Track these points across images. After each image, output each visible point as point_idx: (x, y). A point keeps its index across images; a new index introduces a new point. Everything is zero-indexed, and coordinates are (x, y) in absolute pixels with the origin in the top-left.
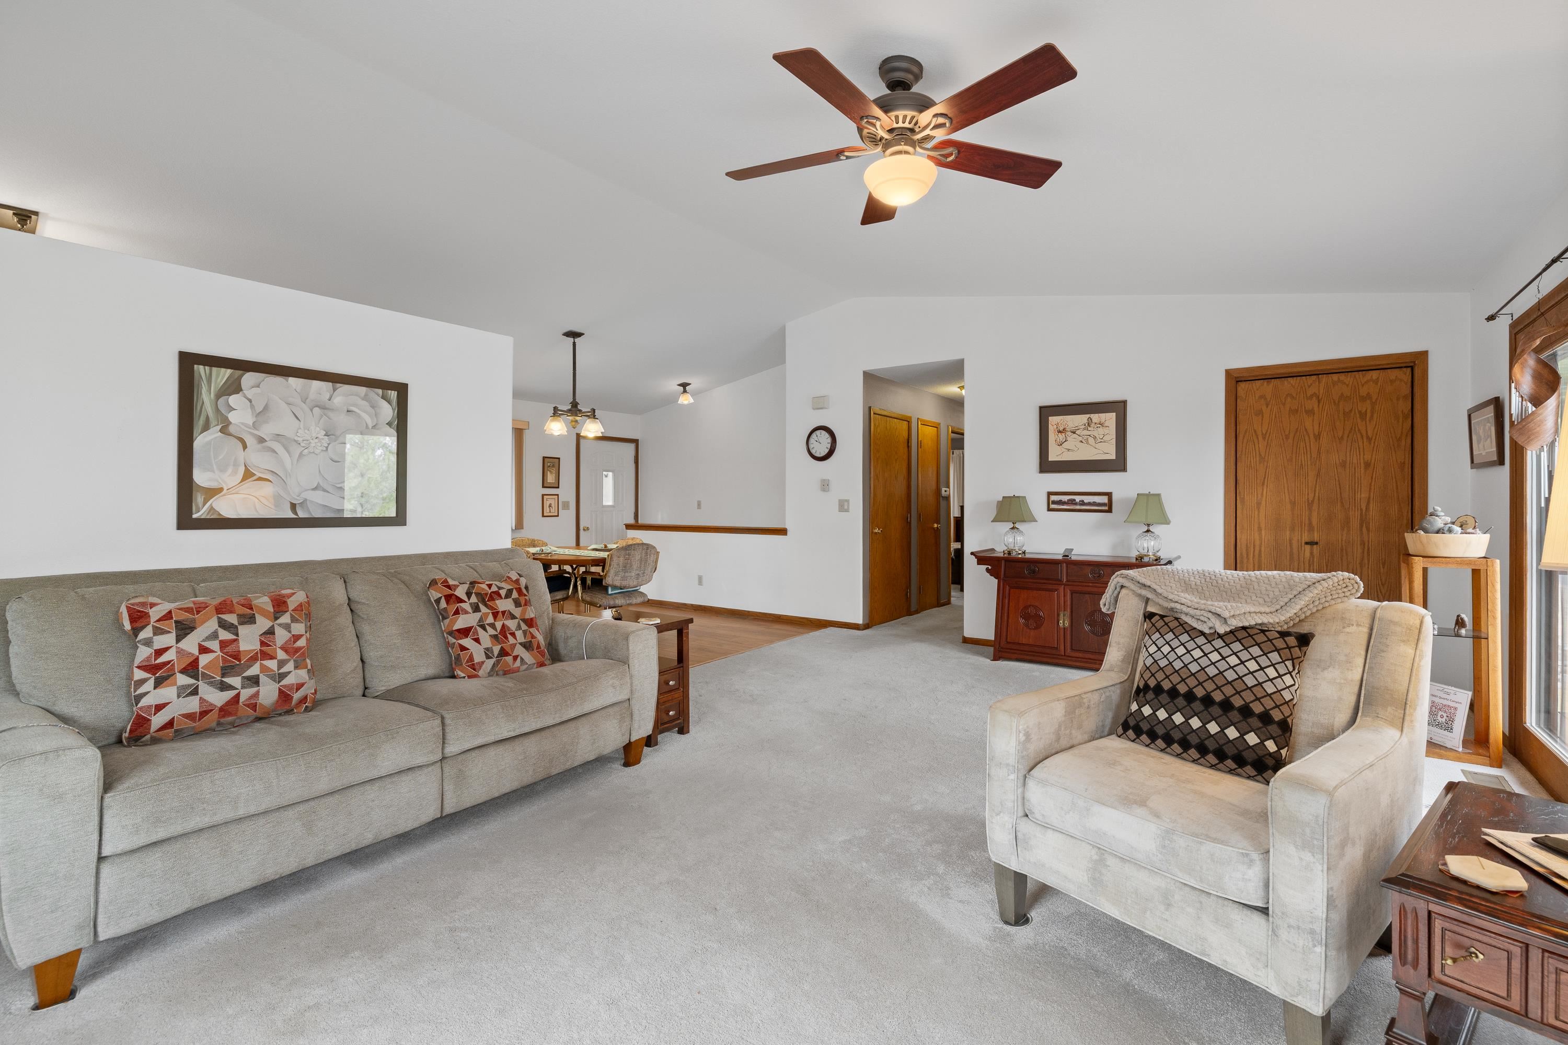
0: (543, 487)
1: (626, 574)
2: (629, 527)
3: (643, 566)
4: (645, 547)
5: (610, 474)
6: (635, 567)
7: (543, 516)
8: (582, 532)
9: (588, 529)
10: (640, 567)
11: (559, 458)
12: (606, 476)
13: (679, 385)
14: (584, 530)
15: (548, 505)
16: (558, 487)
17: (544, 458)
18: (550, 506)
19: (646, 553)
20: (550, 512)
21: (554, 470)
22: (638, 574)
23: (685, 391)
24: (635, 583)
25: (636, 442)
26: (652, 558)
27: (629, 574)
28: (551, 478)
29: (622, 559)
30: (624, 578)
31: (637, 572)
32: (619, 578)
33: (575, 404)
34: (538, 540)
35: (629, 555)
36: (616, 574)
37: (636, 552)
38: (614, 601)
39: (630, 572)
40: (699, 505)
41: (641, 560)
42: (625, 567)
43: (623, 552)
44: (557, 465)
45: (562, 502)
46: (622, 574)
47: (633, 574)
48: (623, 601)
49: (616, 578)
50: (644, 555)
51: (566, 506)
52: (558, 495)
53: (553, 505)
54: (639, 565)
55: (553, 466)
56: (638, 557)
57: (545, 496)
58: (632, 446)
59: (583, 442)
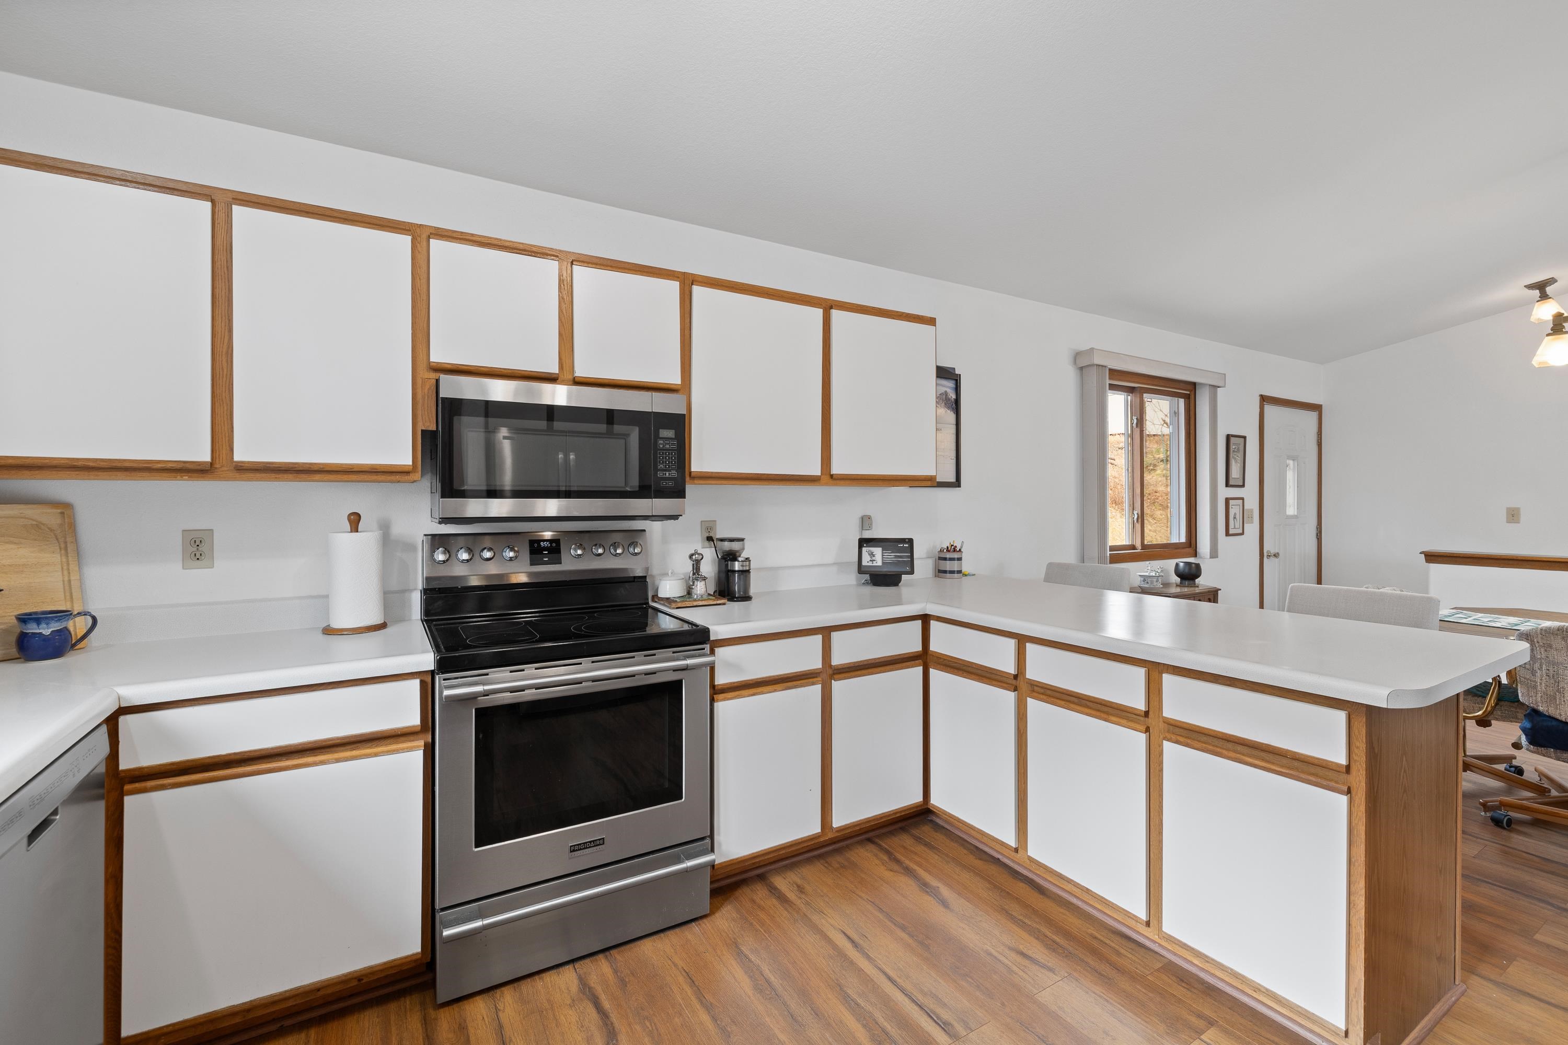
0: (1228, 485)
2: (1432, 557)
5: (1293, 463)
11: (1245, 438)
12: (1289, 467)
15: (1232, 516)
16: (1244, 486)
17: (1228, 436)
18: (1235, 517)
20: (1235, 527)
21: (1239, 457)
25: (1317, 408)
28: (1235, 471)
44: (1243, 448)
52: (1243, 499)
53: (1237, 516)
55: (1238, 450)
57: (1229, 501)
58: (1314, 415)
59: (1268, 408)
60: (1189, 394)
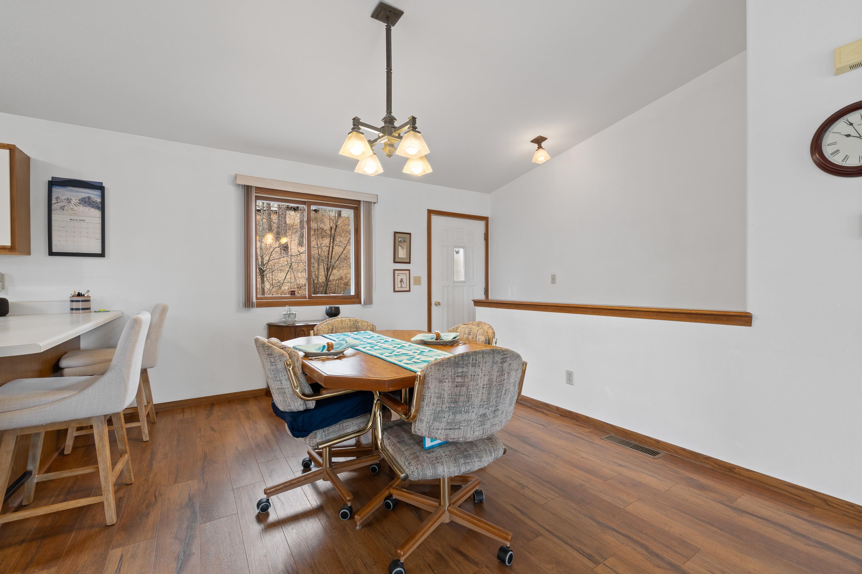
0: (395, 262)
1: (459, 417)
2: (477, 303)
3: (493, 396)
4: (498, 358)
5: (461, 251)
6: (476, 401)
7: (395, 291)
8: (433, 307)
9: (439, 304)
10: (488, 399)
11: (410, 234)
12: (457, 253)
13: (533, 141)
14: (436, 305)
15: (399, 280)
16: (409, 263)
17: (395, 233)
18: (401, 281)
19: (501, 372)
20: (401, 287)
21: (405, 245)
22: (484, 415)
23: (540, 147)
24: (477, 433)
25: (485, 219)
26: (515, 377)
27: (465, 417)
28: (402, 254)
29: (447, 385)
30: (452, 426)
31: (482, 411)
32: (443, 425)
33: (389, 120)
34: (362, 321)
35: (464, 376)
36: (437, 417)
37: (478, 370)
38: (435, 468)
39: (467, 412)
40: (554, 279)
41: (490, 385)
42: (455, 402)
43: (450, 371)
44: (408, 240)
45: (414, 277)
46: (448, 417)
47: (473, 416)
48: (452, 470)
49: (437, 424)
50: (495, 374)
51: (418, 281)
52: (409, 270)
53: (404, 280)
54: (485, 397)
55: (405, 241)
56: (483, 381)
57: (396, 271)
58: (482, 223)
59: (434, 218)
60: (358, 207)
